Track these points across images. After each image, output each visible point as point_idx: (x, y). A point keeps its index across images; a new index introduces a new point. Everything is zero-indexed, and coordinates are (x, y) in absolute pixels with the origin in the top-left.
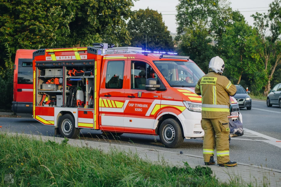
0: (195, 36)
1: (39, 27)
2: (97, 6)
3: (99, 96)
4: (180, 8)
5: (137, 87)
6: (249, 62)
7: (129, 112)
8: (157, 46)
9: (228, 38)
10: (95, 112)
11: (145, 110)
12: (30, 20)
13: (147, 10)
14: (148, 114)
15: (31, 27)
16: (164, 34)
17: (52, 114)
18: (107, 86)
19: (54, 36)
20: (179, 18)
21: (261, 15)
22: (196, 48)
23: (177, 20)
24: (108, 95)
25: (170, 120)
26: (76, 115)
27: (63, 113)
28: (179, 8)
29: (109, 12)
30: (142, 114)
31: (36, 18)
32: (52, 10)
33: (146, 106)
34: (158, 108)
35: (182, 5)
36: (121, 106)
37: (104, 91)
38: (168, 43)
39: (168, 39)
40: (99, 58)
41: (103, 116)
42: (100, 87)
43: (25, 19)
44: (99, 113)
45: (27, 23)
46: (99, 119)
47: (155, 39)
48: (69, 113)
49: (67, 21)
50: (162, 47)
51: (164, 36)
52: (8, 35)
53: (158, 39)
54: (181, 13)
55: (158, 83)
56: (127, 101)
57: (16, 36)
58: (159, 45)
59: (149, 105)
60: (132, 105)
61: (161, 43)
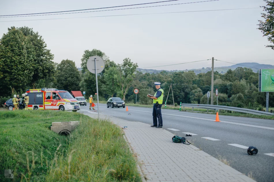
0: (90, 74)
1: (20, 78)
2: (42, 69)
3: (44, 101)
4: (83, 60)
5: (54, 99)
6: (117, 87)
7: (52, 105)
8: (72, 79)
9: (106, 76)
10: (43, 105)
11: (56, 104)
12: (17, 75)
13: (67, 60)
14: (57, 105)
15: (17, 78)
16: (76, 73)
17: (32, 107)
18: (47, 99)
19: (26, 81)
20: (83, 65)
21: (120, 65)
22: (91, 80)
23: (82, 66)
24: (47, 101)
25: (62, 106)
26: (38, 107)
27: (35, 106)
29: (47, 71)
30: (55, 105)
31: (19, 75)
32: (26, 71)
33: (56, 103)
34: (59, 104)
35: (84, 58)
36: (50, 103)
37: (46, 100)
38: (78, 77)
39: (78, 75)
40: (44, 92)
41: (45, 106)
42: (45, 99)
43: (14, 75)
44: (44, 106)
45: (15, 77)
46: (45, 107)
47: (71, 76)
48: (37, 106)
49: (31, 75)
50: (75, 79)
51: (76, 74)
52: (8, 81)
53: (73, 75)
54: (84, 62)
55: (59, 97)
56: (52, 102)
57: (11, 81)
58: (73, 79)
59: (57, 103)
60: (53, 103)
61: (75, 77)
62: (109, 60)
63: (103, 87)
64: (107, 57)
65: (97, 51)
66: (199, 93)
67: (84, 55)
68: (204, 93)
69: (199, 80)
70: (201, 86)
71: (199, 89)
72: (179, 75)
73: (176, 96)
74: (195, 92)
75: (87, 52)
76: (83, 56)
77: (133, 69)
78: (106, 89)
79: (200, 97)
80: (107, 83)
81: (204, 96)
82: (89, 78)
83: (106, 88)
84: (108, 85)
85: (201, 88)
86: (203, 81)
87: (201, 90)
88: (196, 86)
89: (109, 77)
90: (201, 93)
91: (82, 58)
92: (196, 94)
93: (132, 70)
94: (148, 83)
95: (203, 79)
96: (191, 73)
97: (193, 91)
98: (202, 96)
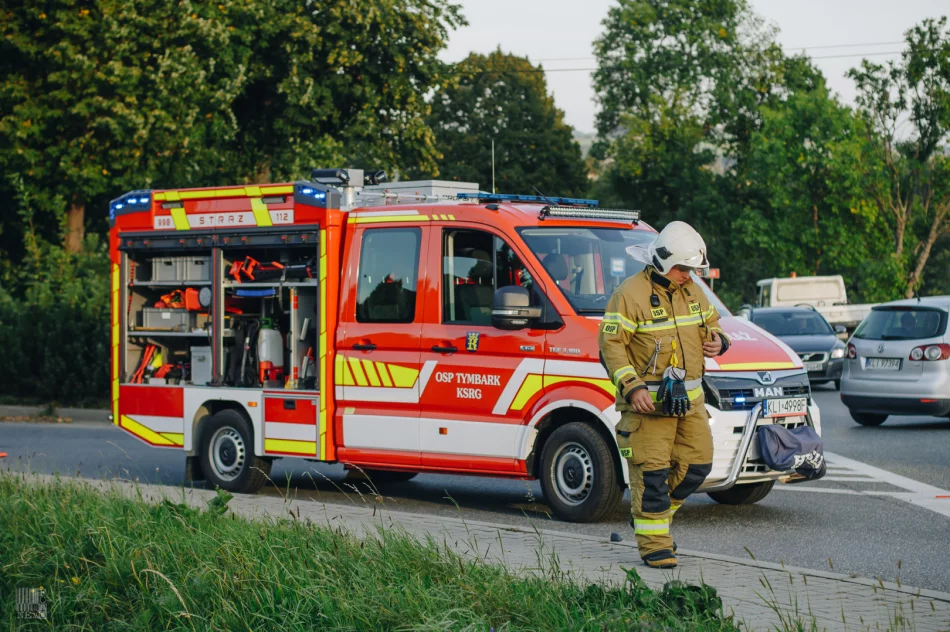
0: (656, 143)
3: (336, 347)
4: (605, 50)
5: (463, 317)
6: (842, 230)
7: (438, 401)
8: (530, 176)
9: (771, 149)
10: (321, 402)
11: (492, 394)
12: (92, 97)
13: (497, 56)
14: (500, 408)
16: (554, 137)
17: (178, 412)
18: (364, 315)
20: (603, 83)
21: (878, 68)
22: (662, 182)
23: (598, 90)
24: (366, 346)
25: (575, 426)
26: (256, 414)
27: (213, 406)
28: (605, 46)
30: (481, 409)
31: (108, 90)
32: (164, 62)
33: (493, 380)
34: (534, 386)
35: (612, 37)
36: (409, 382)
37: (351, 330)
38: (567, 166)
39: (566, 153)
40: (332, 218)
41: (349, 416)
42: (338, 319)
44: (337, 405)
45: (81, 107)
46: (335, 424)
47: (523, 155)
48: (235, 405)
49: (225, 94)
50: (548, 179)
51: (554, 143)
52: (24, 143)
53: (534, 152)
54: (610, 63)
55: (535, 301)
56: (430, 365)
57: (53, 150)
58: (535, 175)
59: (505, 375)
60: (446, 377)
61: (544, 166)
62: (774, 51)
76: (604, 22)
78: (766, 239)
83: (766, 233)
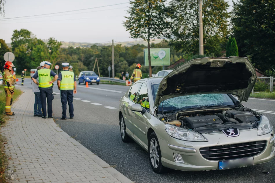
63: (32, 63)
64: (34, 36)
65: (25, 30)
66: (125, 65)
67: (14, 34)
68: (129, 66)
69: (126, 53)
70: (128, 59)
71: (125, 62)
72: (107, 49)
73: (104, 68)
74: (122, 65)
75: (15, 31)
77: (57, 46)
79: (126, 69)
80: (35, 60)
81: (129, 68)
82: (19, 55)
84: (36, 61)
85: (127, 61)
86: (129, 54)
87: (126, 62)
88: (122, 59)
89: (37, 54)
90: (127, 65)
91: (12, 37)
92: (122, 66)
93: (57, 48)
94: (78, 57)
95: (129, 52)
96: (118, 47)
97: (120, 64)
98: (127, 68)
